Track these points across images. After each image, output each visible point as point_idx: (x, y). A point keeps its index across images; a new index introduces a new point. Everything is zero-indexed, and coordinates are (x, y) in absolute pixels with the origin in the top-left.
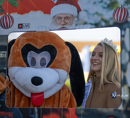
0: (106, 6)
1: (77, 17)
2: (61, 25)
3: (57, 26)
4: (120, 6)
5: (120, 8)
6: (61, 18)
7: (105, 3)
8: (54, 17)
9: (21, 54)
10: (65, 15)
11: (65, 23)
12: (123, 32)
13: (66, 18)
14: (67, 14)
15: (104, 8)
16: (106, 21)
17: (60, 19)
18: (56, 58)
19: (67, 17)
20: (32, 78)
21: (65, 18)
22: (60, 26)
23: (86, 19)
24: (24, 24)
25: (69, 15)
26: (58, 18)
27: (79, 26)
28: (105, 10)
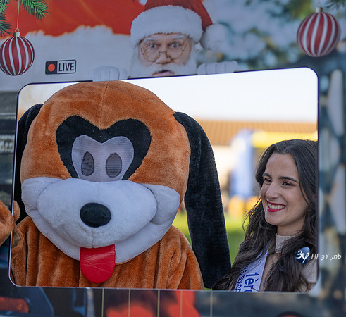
0: (278, 10)
1: (202, 42)
2: (159, 63)
3: (148, 66)
4: (317, 10)
5: (317, 14)
6: (159, 45)
7: (277, 3)
8: (141, 41)
9: (56, 144)
10: (168, 37)
11: (169, 60)
12: (325, 83)
13: (173, 44)
14: (176, 33)
15: (274, 15)
16: (278, 53)
17: (156, 46)
18: (150, 153)
19: (175, 43)
20: (82, 206)
21: (169, 45)
22: (156, 68)
23: (225, 48)
24: (62, 63)
25: (180, 37)
26: (150, 45)
27: (206, 66)
28: (276, 21)
